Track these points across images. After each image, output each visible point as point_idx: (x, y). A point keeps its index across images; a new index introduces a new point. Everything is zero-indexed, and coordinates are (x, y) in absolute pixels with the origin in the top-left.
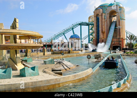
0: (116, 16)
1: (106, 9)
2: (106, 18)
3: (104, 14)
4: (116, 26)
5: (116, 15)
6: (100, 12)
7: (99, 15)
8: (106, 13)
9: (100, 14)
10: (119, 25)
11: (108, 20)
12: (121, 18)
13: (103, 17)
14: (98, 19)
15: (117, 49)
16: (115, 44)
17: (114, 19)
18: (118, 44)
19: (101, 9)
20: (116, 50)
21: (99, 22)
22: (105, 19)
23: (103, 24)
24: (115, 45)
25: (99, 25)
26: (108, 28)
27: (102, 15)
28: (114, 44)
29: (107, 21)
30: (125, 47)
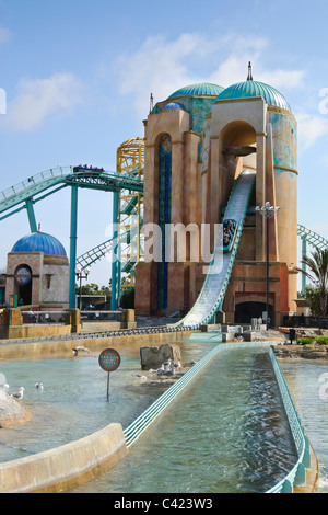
0: (254, 150)
1: (204, 113)
2: (205, 156)
3: (194, 139)
4: (253, 201)
5: (254, 145)
6: (175, 124)
7: (173, 140)
8: (208, 134)
9: (176, 136)
10: (269, 198)
11: (215, 169)
12: (280, 165)
13: (193, 153)
14: (163, 162)
15: (254, 320)
16: (249, 293)
17: (246, 166)
18: (259, 294)
19: (182, 112)
20: (250, 322)
21: (168, 174)
22: (199, 161)
23: (192, 186)
24: (247, 299)
25: (168, 191)
26: (215, 207)
27: (185, 142)
28: (244, 293)
29: (208, 172)
30: (293, 311)
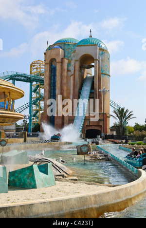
0: (93, 66)
1: (70, 50)
2: (72, 68)
3: (66, 61)
4: (93, 87)
5: (93, 64)
6: (58, 55)
7: (57, 61)
8: (74, 59)
9: (59, 60)
10: (100, 87)
11: (77, 74)
12: (104, 72)
13: (65, 67)
14: (53, 71)
15: (98, 136)
16: (91, 126)
17: (91, 72)
18: (95, 126)
19: (61, 50)
21: (55, 75)
22: (68, 70)
23: (65, 81)
24: (91, 128)
25: (55, 82)
26: (77, 90)
27: (62, 62)
28: (89, 126)
29: (74, 75)
30: (109, 133)
